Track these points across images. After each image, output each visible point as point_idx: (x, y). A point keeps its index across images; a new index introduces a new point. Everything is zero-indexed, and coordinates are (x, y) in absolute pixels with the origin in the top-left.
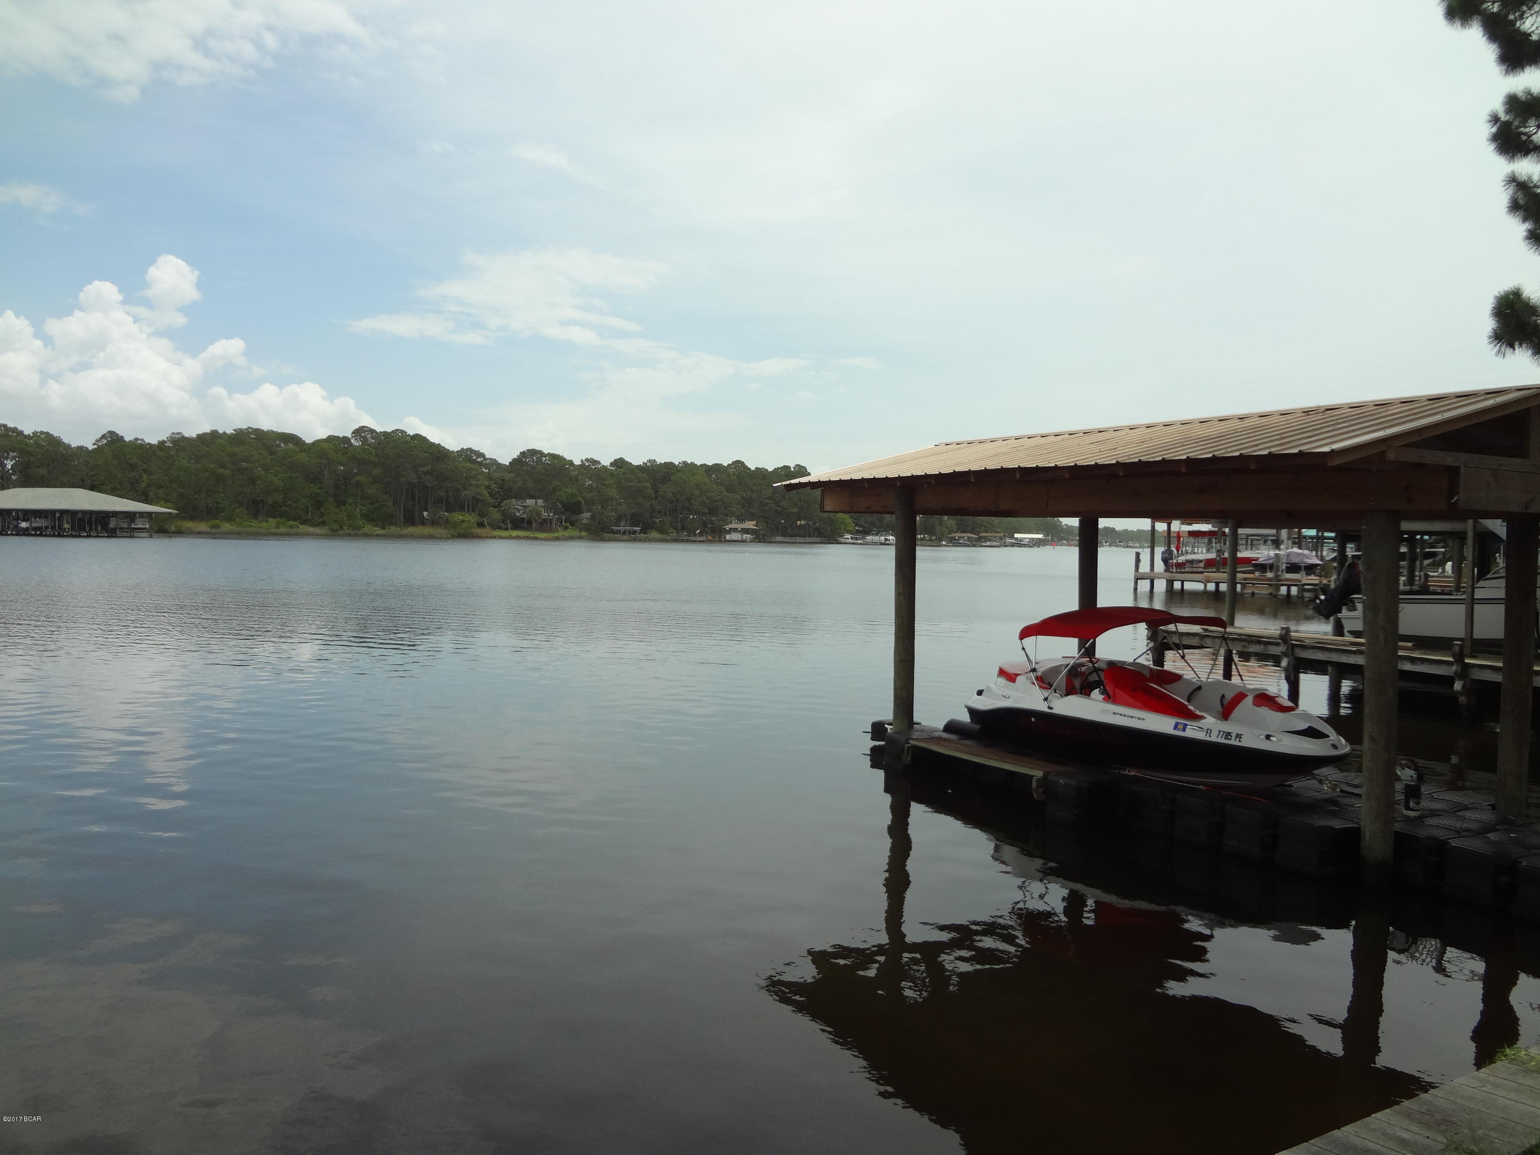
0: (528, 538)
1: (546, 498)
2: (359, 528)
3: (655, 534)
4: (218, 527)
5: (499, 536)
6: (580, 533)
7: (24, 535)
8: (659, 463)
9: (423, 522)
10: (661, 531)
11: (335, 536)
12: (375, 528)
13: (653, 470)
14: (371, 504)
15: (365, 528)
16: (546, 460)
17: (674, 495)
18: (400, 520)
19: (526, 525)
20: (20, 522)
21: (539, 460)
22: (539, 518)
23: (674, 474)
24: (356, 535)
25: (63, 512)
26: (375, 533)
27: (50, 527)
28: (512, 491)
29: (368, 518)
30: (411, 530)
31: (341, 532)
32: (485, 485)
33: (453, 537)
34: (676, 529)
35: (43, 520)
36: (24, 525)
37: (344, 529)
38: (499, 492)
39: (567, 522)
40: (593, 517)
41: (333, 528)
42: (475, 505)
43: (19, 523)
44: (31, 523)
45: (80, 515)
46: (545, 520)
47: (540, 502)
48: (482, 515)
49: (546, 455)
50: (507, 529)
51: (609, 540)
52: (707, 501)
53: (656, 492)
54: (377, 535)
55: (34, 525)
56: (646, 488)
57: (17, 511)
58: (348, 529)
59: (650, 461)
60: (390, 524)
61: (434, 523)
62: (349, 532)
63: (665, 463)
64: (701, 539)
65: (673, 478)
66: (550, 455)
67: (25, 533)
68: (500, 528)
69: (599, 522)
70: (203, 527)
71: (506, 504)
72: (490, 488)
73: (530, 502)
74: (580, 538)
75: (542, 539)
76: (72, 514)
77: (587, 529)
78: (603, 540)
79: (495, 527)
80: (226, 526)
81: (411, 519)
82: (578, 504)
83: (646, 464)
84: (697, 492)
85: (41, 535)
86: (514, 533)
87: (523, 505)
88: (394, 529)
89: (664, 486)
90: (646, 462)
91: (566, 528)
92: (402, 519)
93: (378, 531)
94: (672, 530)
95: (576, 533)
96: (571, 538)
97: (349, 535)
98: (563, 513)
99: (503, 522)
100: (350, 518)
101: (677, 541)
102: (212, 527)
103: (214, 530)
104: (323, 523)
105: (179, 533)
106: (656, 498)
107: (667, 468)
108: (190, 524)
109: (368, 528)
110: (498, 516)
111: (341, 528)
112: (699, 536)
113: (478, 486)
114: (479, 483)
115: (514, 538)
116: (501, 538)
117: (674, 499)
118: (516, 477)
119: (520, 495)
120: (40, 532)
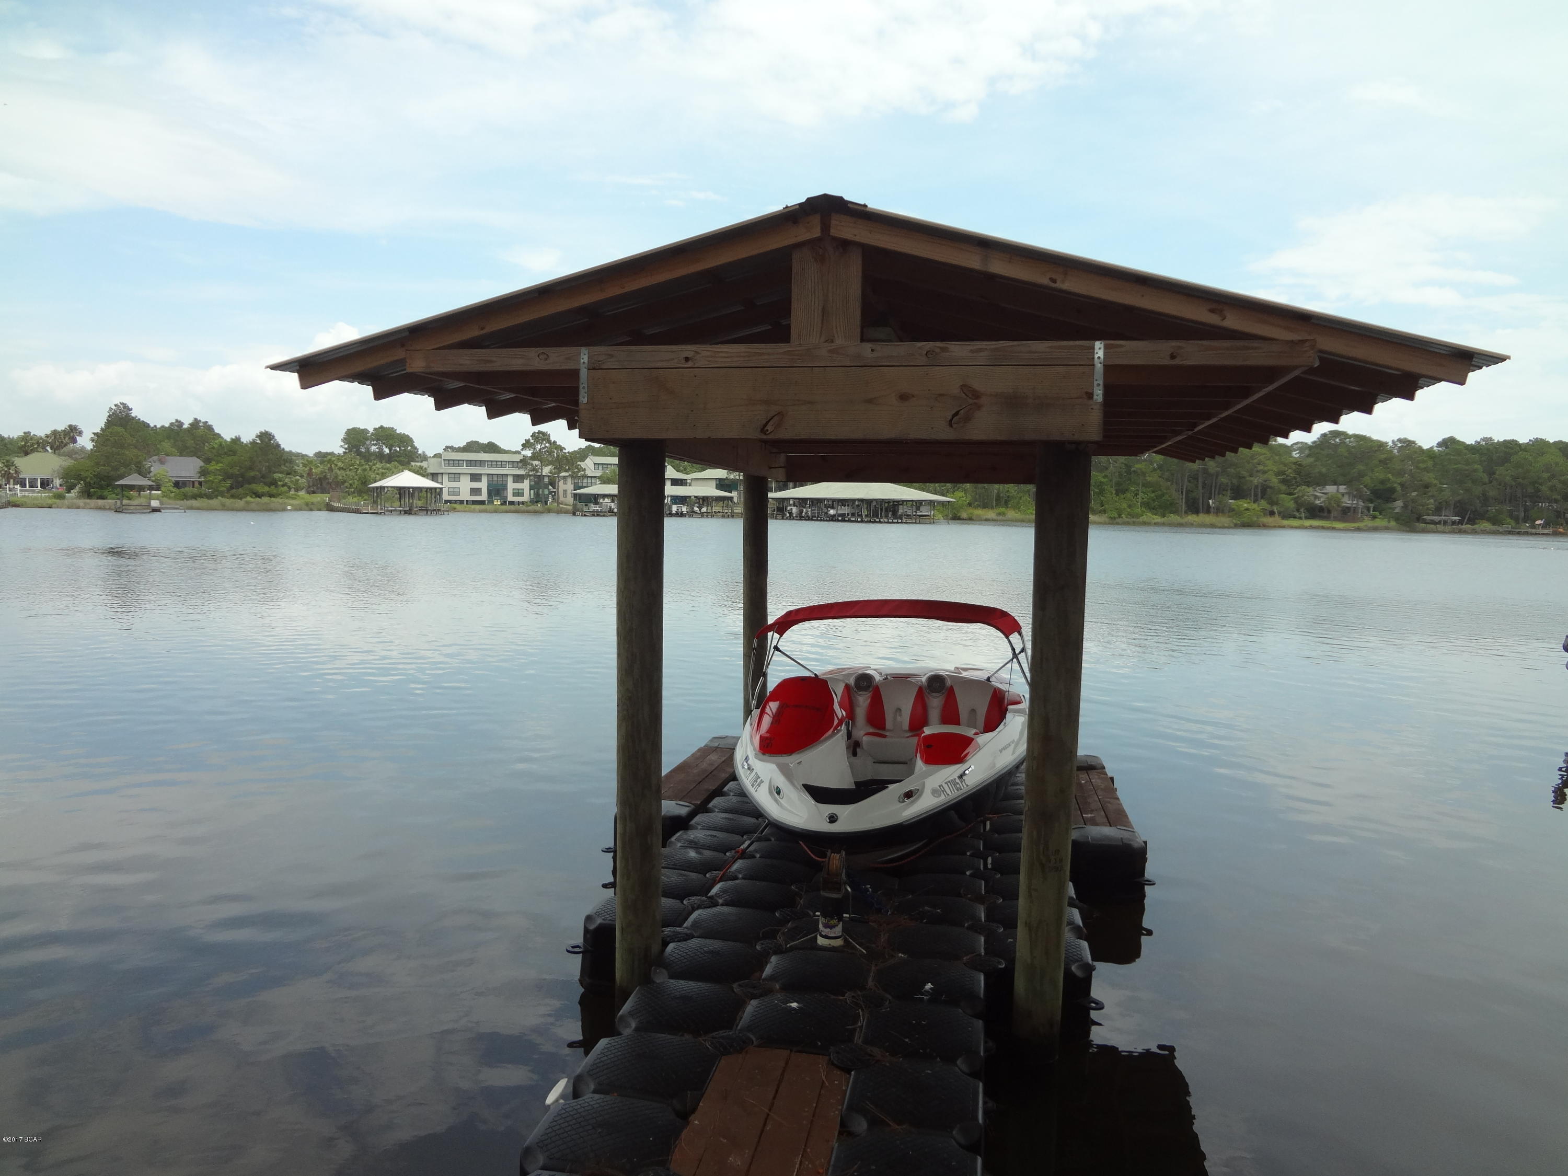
0: (1323, 528)
1: (1348, 483)
2: (1138, 516)
3: (1486, 525)
4: (1004, 514)
5: (1288, 526)
6: (1389, 522)
7: (832, 520)
8: (1496, 441)
9: (1208, 510)
10: (1495, 521)
11: (1112, 524)
12: (1154, 516)
13: (1488, 450)
14: (1153, 492)
15: (1144, 516)
16: (1350, 442)
17: (1515, 478)
18: (1182, 508)
19: (1326, 514)
20: (829, 509)
21: (1343, 442)
22: (1338, 506)
23: (1516, 453)
24: (1134, 524)
25: (862, 500)
26: (1153, 521)
27: (850, 514)
28: (1310, 477)
29: (1149, 506)
30: (1192, 518)
31: (1119, 520)
32: (1274, 471)
33: (1236, 526)
34: (1517, 520)
35: (846, 507)
36: (832, 512)
37: (1122, 517)
38: (1295, 478)
39: (1376, 511)
40: (1405, 506)
41: (1112, 516)
42: (1263, 492)
43: (828, 511)
44: (837, 511)
45: (874, 503)
46: (1349, 508)
47: (1342, 489)
48: (1272, 503)
49: (1350, 437)
50: (1300, 518)
51: (1424, 531)
52: (1559, 486)
53: (1491, 473)
54: (1155, 524)
55: (840, 512)
56: (1475, 471)
57: (828, 500)
58: (1127, 517)
59: (1484, 439)
60: (1171, 512)
61: (1219, 511)
62: (1127, 520)
63: (1505, 441)
64: (1546, 531)
65: (1514, 458)
66: (1356, 436)
67: (833, 519)
68: (1295, 517)
69: (1412, 511)
70: (991, 514)
71: (1300, 491)
72: (1285, 474)
73: (1331, 489)
74: (1387, 529)
75: (1340, 530)
76: (869, 502)
77: (1397, 519)
78: (1413, 530)
79: (1286, 515)
80: (1011, 514)
81: (1194, 507)
82: (1392, 490)
83: (1479, 443)
84: (1546, 475)
85: (843, 521)
86: (1308, 523)
87: (1323, 491)
88: (1173, 518)
89: (1501, 468)
90: (1479, 440)
91: (1374, 517)
92: (1184, 506)
93: (1158, 519)
94: (1509, 520)
95: (1384, 523)
96: (1375, 529)
97: (1127, 523)
98: (1371, 501)
99: (1298, 510)
100: (1130, 506)
101: (1513, 533)
102: (999, 514)
103: (1001, 517)
104: (1104, 511)
105: (970, 519)
106: (1491, 482)
107: (1506, 447)
108: (979, 512)
109: (1149, 516)
110: (1291, 505)
111: (1120, 516)
112: (1542, 528)
113: (1264, 472)
114: (1266, 469)
115: (1306, 528)
116: (1292, 527)
117: (1514, 483)
118: (1316, 461)
119: (1321, 481)
120: (843, 518)
